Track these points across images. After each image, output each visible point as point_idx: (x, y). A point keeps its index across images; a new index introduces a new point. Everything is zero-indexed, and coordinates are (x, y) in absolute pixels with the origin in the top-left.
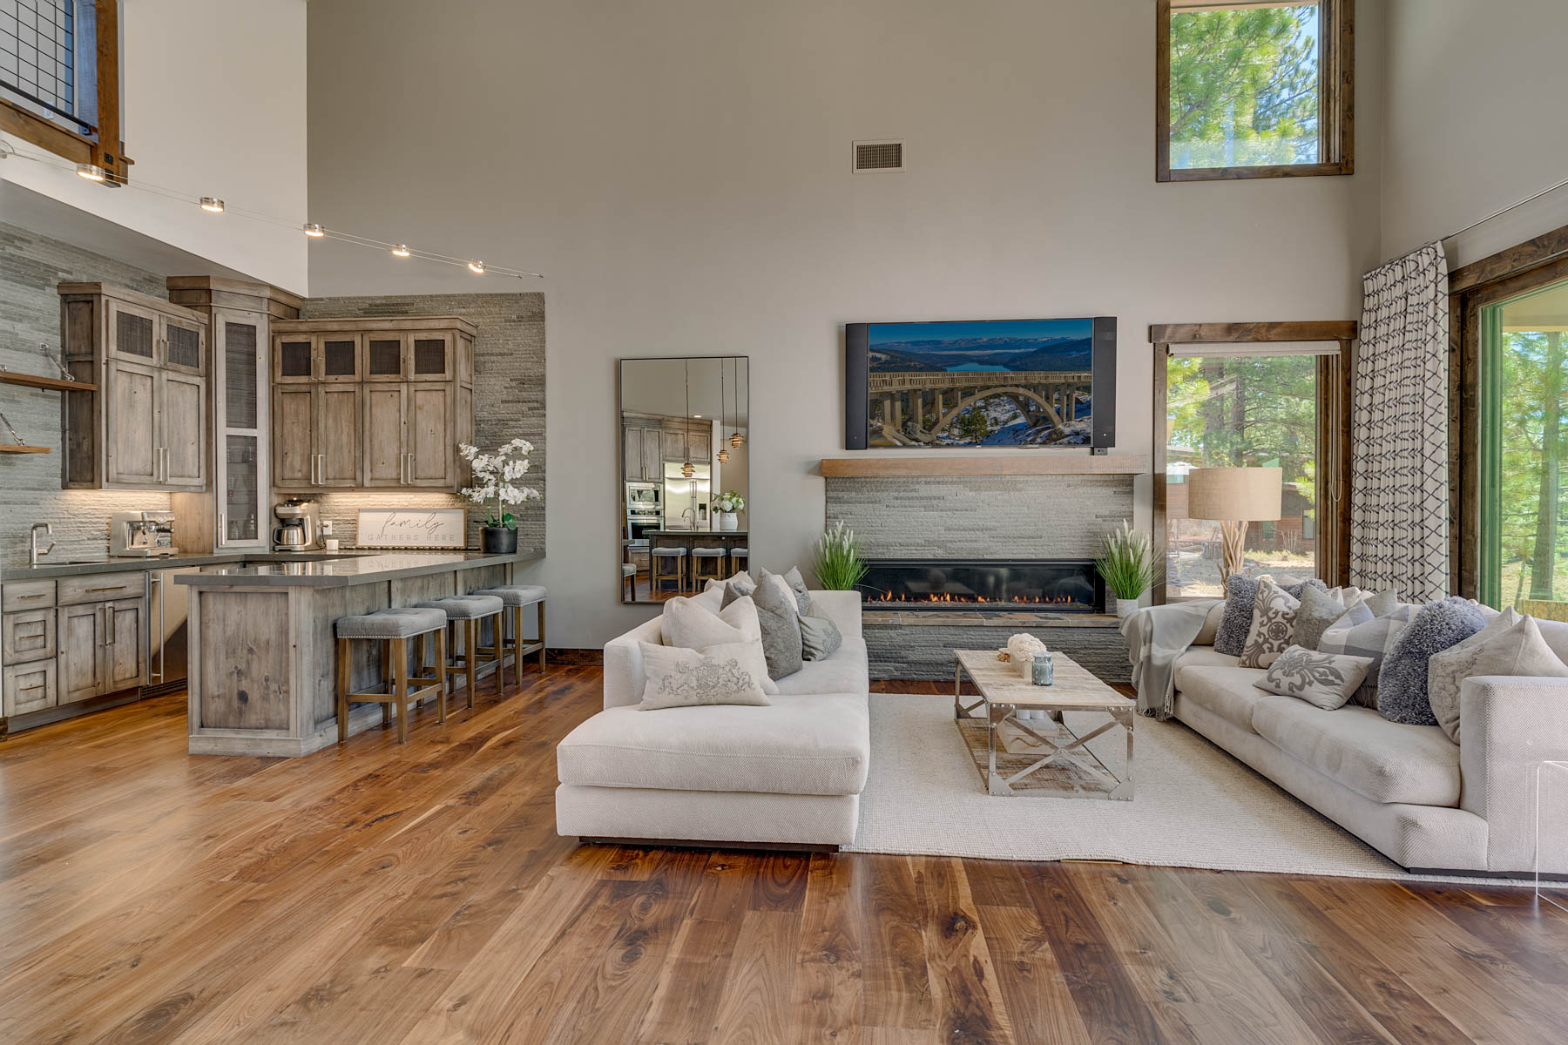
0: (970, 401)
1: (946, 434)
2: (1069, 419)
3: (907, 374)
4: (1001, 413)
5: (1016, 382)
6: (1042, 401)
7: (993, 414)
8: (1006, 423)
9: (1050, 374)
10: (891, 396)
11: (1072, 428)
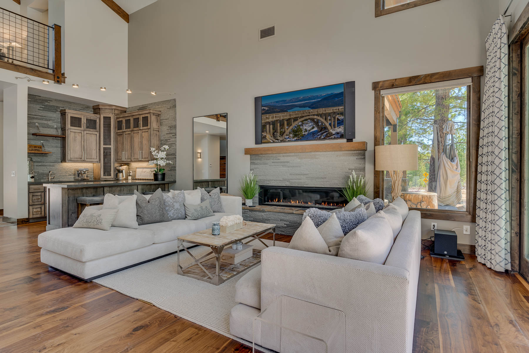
0: (296, 123)
1: (288, 137)
2: (335, 127)
3: (274, 114)
4: (308, 127)
5: (314, 114)
6: (323, 120)
7: (305, 128)
8: (309, 131)
9: (327, 109)
10: (269, 123)
11: (336, 131)
